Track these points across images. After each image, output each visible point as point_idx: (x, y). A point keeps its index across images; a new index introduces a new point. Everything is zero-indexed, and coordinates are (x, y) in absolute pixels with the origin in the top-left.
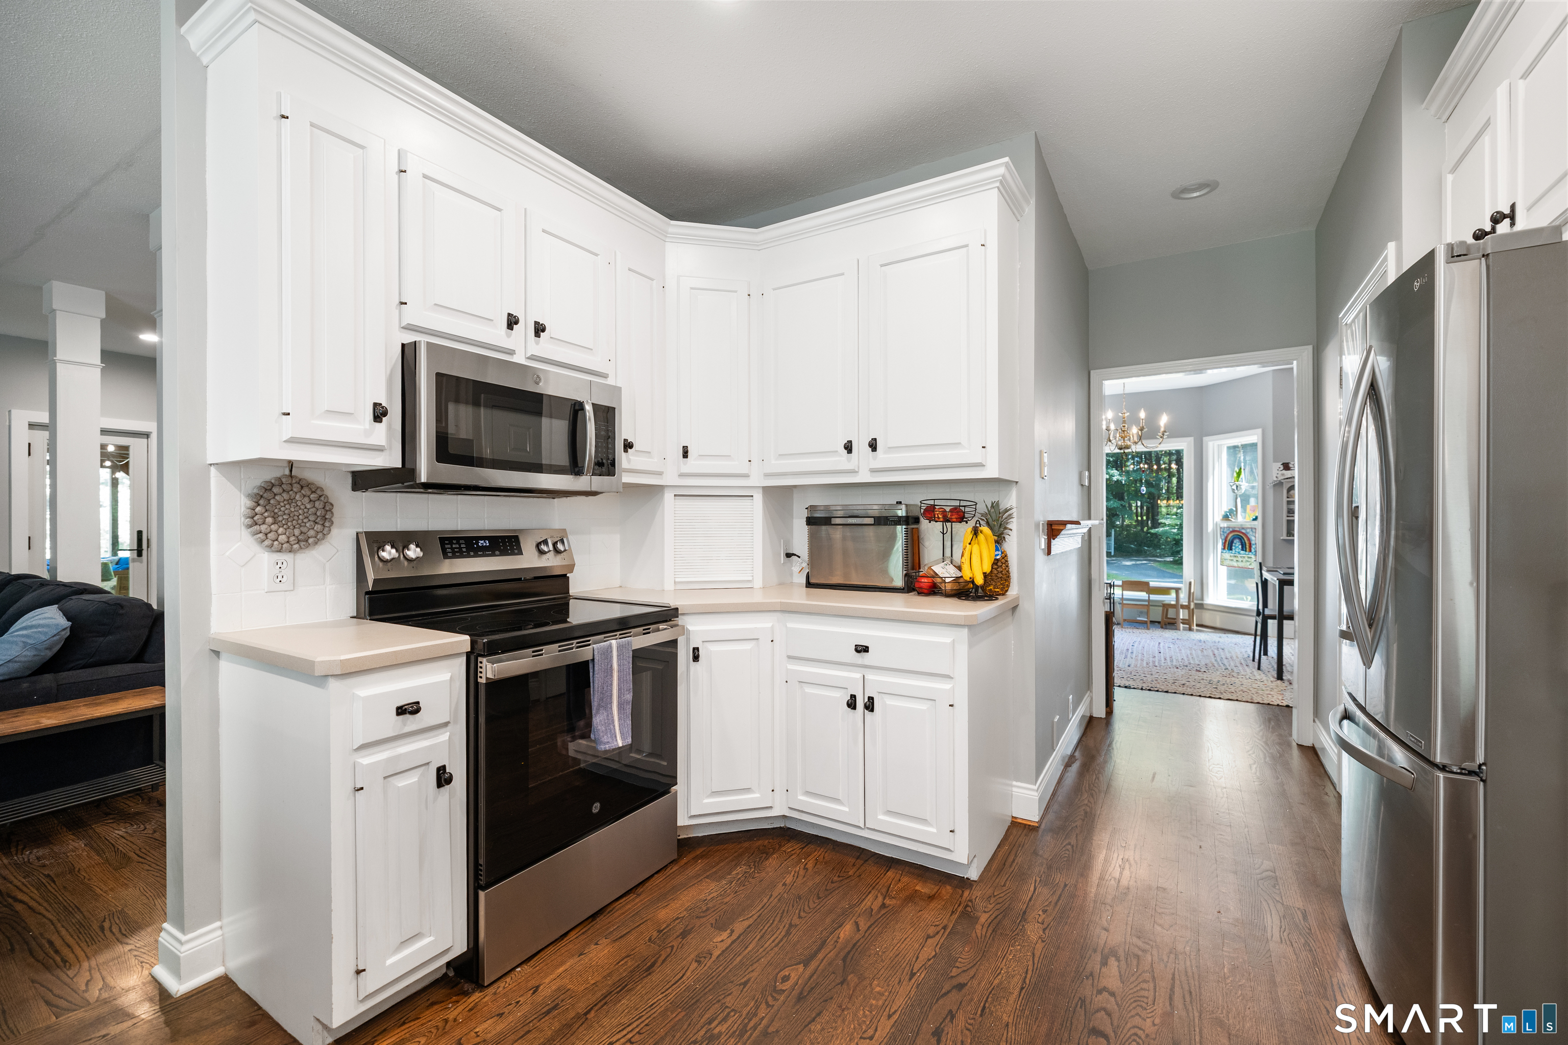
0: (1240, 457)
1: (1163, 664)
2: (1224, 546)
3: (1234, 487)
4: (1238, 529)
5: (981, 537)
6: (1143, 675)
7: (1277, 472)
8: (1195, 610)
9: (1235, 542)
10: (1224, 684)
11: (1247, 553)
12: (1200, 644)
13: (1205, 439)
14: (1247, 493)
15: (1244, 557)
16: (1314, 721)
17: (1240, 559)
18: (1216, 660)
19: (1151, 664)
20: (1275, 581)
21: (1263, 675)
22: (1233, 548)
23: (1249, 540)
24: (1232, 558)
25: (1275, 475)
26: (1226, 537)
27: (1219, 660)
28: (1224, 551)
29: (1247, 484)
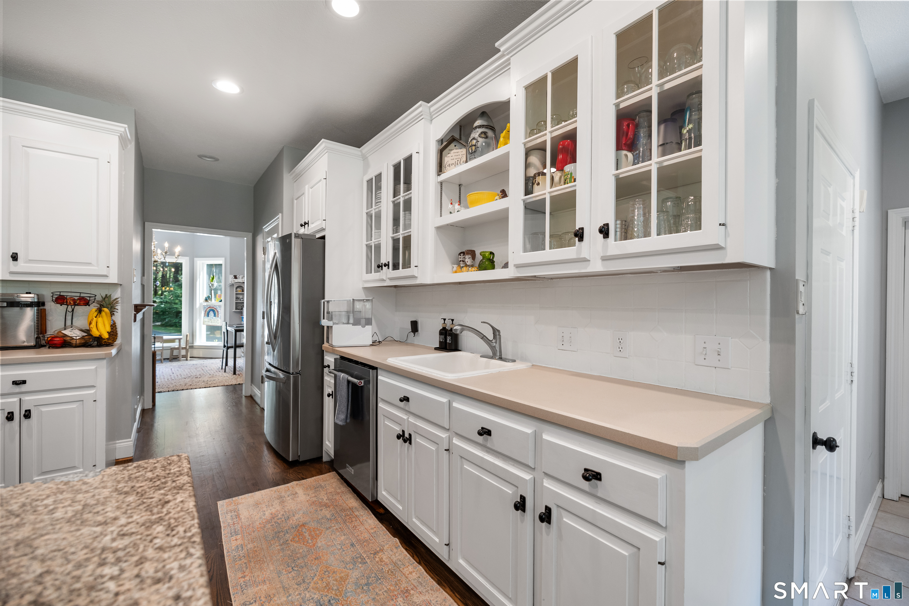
0: (213, 270)
1: (177, 378)
2: (205, 315)
3: (211, 285)
4: (212, 306)
5: (103, 314)
6: (167, 385)
7: (232, 279)
8: (189, 350)
9: (210, 312)
10: (210, 381)
11: (216, 318)
12: (194, 366)
13: (195, 259)
14: (217, 288)
15: (215, 320)
16: (251, 385)
17: (213, 321)
18: (204, 372)
19: (170, 379)
20: (233, 330)
21: (227, 374)
22: (210, 315)
23: (218, 311)
24: (209, 321)
25: (230, 281)
26: (206, 310)
27: (205, 371)
28: (205, 317)
29: (217, 284)
